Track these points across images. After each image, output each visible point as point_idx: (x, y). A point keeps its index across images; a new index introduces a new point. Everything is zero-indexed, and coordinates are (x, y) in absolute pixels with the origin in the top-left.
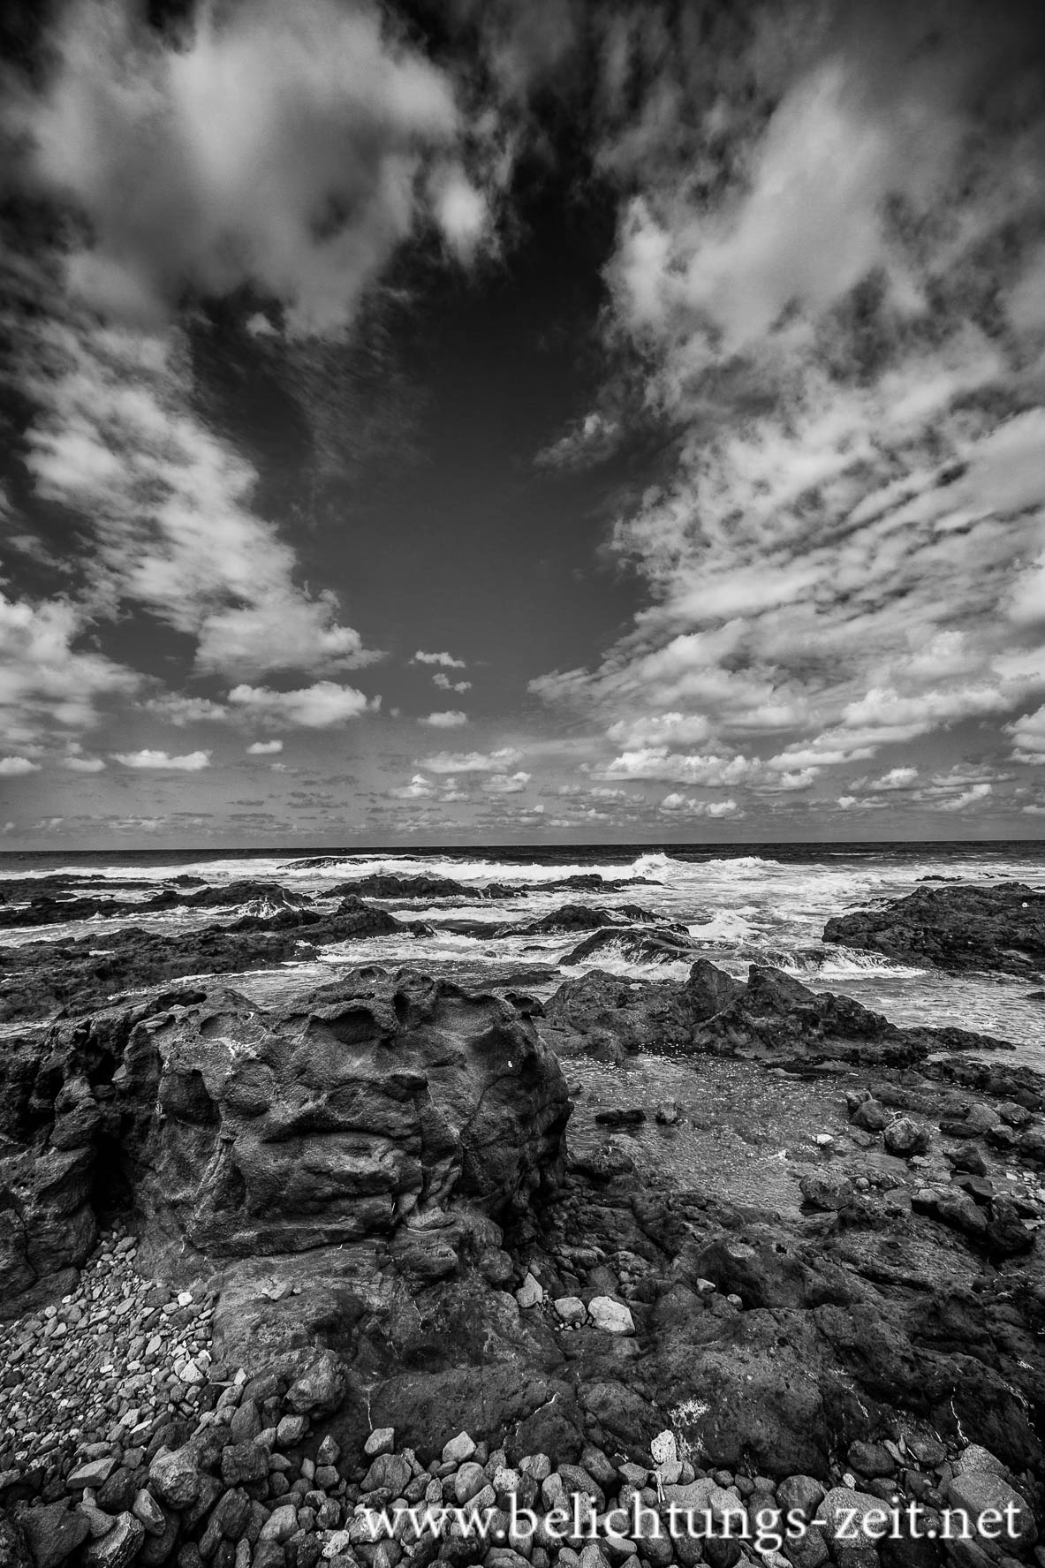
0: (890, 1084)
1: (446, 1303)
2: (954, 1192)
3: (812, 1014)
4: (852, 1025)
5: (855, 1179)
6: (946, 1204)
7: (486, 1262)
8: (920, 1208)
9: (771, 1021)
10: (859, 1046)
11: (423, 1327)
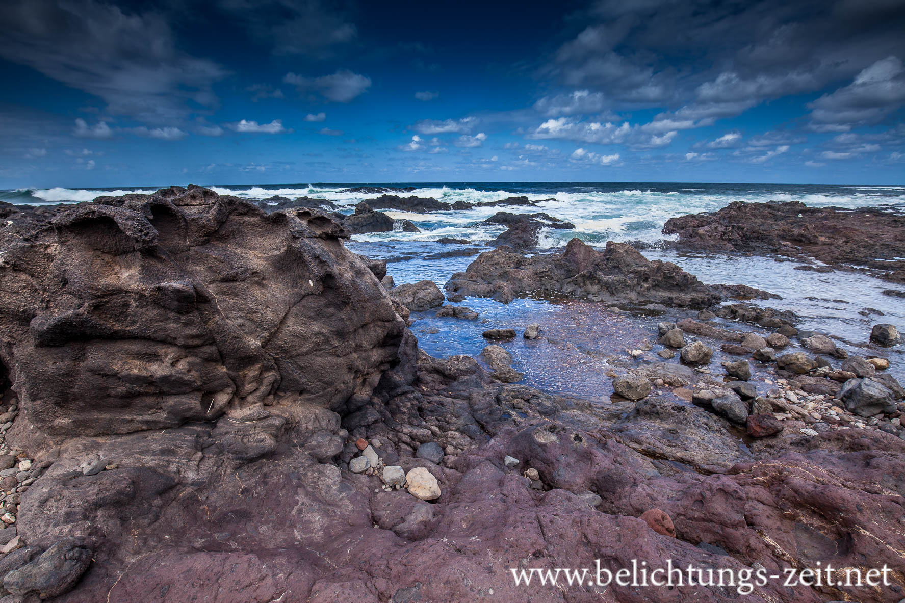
0: (691, 319)
1: (265, 476)
2: (726, 393)
3: (645, 274)
4: (671, 282)
5: (654, 379)
6: (719, 401)
7: (314, 443)
8: (698, 402)
9: (616, 278)
10: (674, 295)
11: (242, 493)
